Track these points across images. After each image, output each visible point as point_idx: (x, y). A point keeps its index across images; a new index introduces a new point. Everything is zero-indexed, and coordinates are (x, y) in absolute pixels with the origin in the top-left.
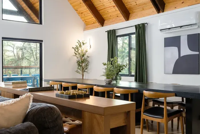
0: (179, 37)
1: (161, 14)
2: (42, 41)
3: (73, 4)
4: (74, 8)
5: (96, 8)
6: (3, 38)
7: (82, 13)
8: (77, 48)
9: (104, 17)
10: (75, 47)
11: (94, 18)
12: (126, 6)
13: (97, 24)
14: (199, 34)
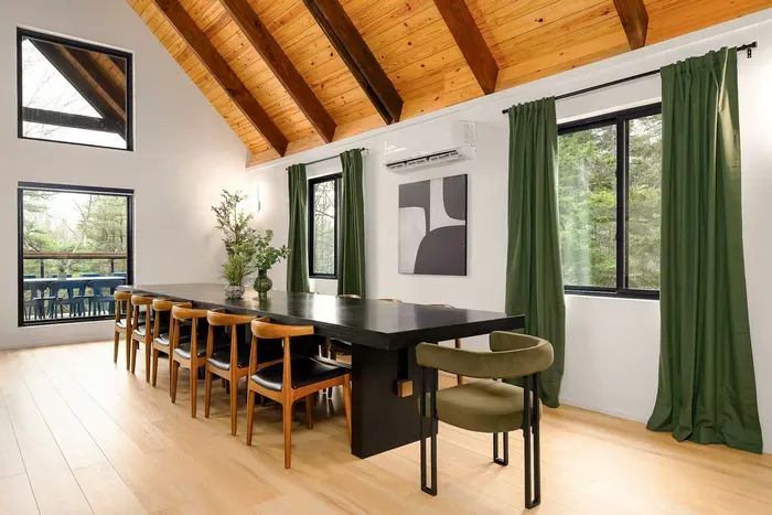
0: (427, 183)
1: (394, 126)
2: (132, 191)
3: (216, 101)
4: (220, 112)
5: (264, 111)
6: (20, 183)
7: (238, 124)
8: (225, 210)
9: (285, 133)
10: (219, 206)
11: (262, 139)
12: (325, 108)
13: (273, 151)
14: (466, 175)
